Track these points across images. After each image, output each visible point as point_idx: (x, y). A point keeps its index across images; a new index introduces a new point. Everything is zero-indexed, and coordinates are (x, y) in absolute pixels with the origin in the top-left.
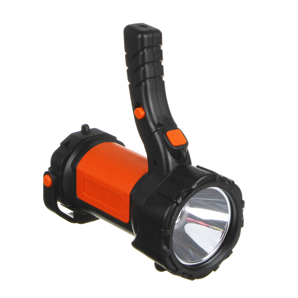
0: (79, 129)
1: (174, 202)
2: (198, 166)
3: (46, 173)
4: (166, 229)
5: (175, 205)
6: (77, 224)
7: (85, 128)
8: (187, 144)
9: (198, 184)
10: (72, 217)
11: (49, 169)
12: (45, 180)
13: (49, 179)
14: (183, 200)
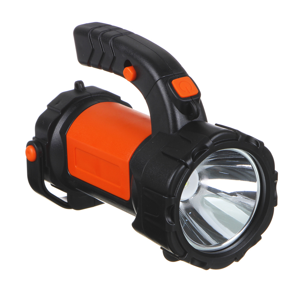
0: (71, 87)
1: (182, 163)
2: (216, 124)
3: (29, 144)
4: (170, 196)
5: (183, 166)
6: (72, 210)
7: (79, 85)
8: (199, 94)
9: (213, 142)
10: (66, 201)
11: (33, 138)
12: (27, 152)
13: (32, 150)
14: (194, 160)
